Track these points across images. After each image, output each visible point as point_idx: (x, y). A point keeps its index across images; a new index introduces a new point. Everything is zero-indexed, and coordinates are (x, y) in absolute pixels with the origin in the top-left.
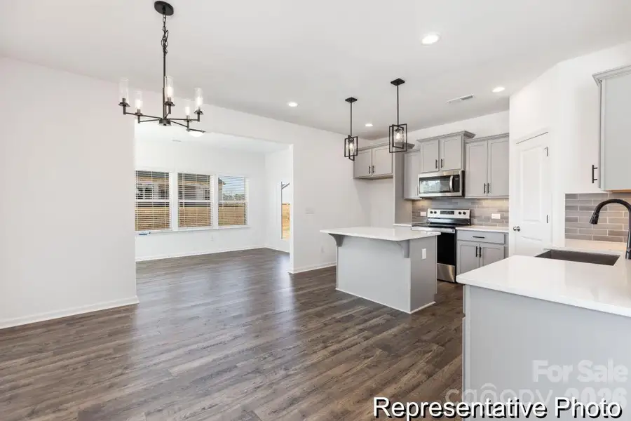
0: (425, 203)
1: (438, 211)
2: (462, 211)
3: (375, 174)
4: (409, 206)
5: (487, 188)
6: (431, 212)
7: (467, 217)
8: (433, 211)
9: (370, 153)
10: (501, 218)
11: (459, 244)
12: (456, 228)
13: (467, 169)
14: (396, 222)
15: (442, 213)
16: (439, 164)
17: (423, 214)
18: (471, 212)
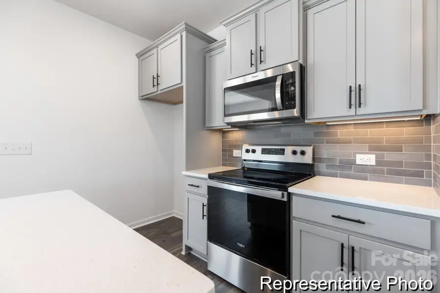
0: (237, 135)
1: (259, 149)
2: (298, 149)
3: (160, 88)
4: (215, 141)
5: (356, 96)
6: (247, 151)
7: (308, 159)
8: (251, 148)
9: (156, 54)
10: (379, 162)
11: (296, 226)
12: (291, 190)
13: (310, 61)
14: (187, 170)
15: (264, 152)
16: (257, 57)
17: (236, 153)
18: (314, 150)
